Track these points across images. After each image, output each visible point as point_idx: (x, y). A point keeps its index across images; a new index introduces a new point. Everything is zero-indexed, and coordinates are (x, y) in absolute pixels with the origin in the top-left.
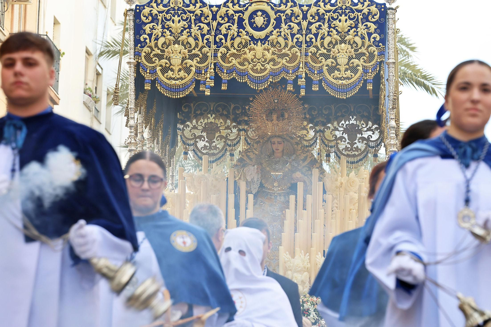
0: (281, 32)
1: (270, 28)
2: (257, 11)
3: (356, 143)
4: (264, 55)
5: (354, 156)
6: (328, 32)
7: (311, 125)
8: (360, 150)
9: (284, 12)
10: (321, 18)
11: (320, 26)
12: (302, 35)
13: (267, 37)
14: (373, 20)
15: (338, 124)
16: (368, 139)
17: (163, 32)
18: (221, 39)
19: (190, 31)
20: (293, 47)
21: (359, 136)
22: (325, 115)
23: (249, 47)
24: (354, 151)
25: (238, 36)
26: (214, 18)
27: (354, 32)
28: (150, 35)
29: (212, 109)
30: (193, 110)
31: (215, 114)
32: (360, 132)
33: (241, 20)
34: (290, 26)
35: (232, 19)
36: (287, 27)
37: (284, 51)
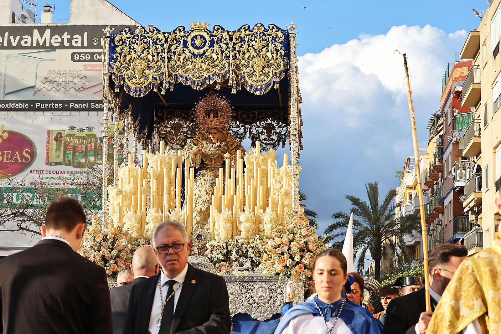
0: (214, 50)
1: (206, 47)
2: (197, 36)
3: (271, 136)
4: (201, 66)
5: (270, 144)
6: (248, 49)
7: (242, 124)
8: (274, 140)
9: (216, 36)
10: (243, 40)
11: (242, 45)
12: (229, 52)
13: (204, 53)
14: (279, 41)
15: (260, 124)
16: (279, 134)
17: (130, 52)
18: (171, 55)
19: (149, 50)
20: (222, 60)
21: (273, 131)
22: (251, 117)
23: (191, 61)
24: (270, 141)
25: (183, 53)
26: (166, 41)
27: (266, 49)
28: (120, 54)
29: (177, 114)
30: (165, 115)
31: (179, 117)
32: (274, 128)
33: (185, 42)
34: (220, 45)
35: (179, 41)
36: (218, 46)
37: (216, 63)
